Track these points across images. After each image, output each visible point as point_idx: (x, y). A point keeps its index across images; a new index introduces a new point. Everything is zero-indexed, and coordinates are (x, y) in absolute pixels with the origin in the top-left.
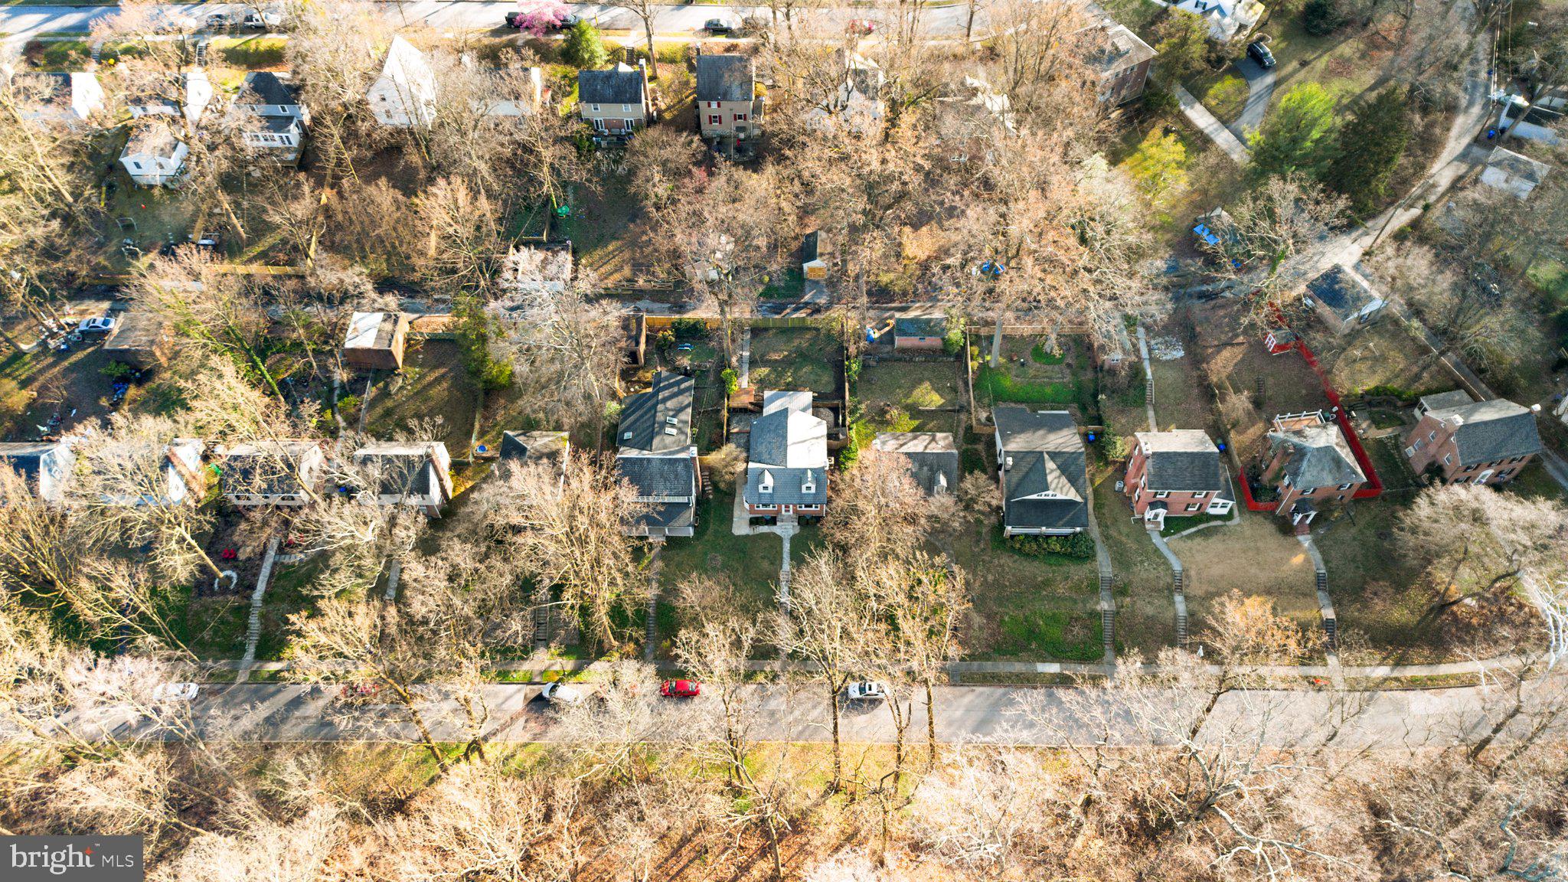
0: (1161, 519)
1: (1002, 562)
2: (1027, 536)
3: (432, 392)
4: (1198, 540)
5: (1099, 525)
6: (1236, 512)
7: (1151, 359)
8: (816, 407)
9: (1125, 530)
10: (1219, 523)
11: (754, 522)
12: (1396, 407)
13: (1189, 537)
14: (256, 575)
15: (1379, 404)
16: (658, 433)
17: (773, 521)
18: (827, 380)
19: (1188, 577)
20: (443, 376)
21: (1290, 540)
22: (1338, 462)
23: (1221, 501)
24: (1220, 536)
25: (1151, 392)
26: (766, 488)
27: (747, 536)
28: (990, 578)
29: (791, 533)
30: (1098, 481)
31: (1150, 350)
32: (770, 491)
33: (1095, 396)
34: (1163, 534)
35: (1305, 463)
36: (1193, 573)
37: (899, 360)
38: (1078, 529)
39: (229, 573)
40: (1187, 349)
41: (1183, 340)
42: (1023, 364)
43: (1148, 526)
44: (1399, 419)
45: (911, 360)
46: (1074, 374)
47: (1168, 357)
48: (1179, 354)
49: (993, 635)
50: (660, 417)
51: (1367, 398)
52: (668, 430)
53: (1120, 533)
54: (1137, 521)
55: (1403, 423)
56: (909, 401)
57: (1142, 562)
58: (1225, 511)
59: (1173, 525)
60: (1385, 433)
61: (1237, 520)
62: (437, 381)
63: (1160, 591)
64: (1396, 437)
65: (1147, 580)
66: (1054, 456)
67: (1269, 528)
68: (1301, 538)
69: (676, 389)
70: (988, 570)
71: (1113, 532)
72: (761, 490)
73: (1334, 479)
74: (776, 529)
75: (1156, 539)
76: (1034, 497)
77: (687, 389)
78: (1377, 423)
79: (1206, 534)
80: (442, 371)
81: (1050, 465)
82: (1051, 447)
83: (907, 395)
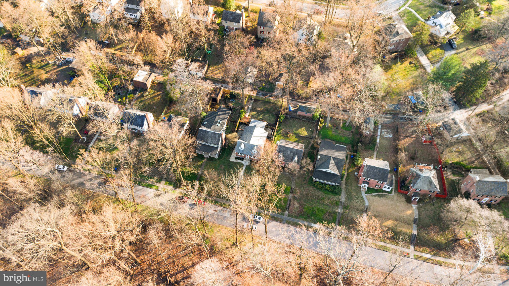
0: (366, 187)
1: (310, 188)
2: (320, 182)
3: (156, 98)
4: (377, 197)
5: (346, 185)
6: (393, 192)
7: (380, 136)
8: (266, 128)
9: (353, 188)
10: (386, 194)
11: (237, 158)
12: (462, 170)
13: (374, 196)
14: (91, 140)
15: (457, 168)
16: (214, 124)
17: (242, 159)
18: (273, 120)
19: (370, 208)
20: (160, 94)
21: (409, 205)
22: (431, 183)
23: (388, 187)
24: (385, 198)
25: (377, 147)
26: (241, 148)
27: (234, 162)
28: (304, 193)
29: (247, 164)
30: (350, 171)
31: (381, 133)
32: (243, 149)
33: (357, 143)
34: (366, 193)
35: (419, 180)
36: (372, 207)
37: (298, 118)
38: (337, 184)
39: (84, 138)
40: (394, 135)
41: (394, 132)
42: (337, 128)
43: (362, 189)
44: (463, 174)
45: (301, 119)
46: (353, 135)
47: (387, 136)
48: (392, 136)
49: (300, 211)
50: (216, 120)
51: (453, 165)
52: (218, 124)
53: (352, 189)
54: (358, 186)
55: (463, 176)
56: (297, 132)
57: (356, 200)
58: (389, 190)
59: (370, 190)
60: (455, 178)
61: (393, 194)
62: (158, 95)
63: (359, 210)
64: (459, 180)
65: (356, 206)
66: (334, 159)
67: (403, 199)
68: (413, 205)
69: (224, 112)
70: (305, 190)
71: (349, 188)
72: (240, 149)
73: (428, 188)
74: (243, 162)
75: (363, 194)
76: (324, 170)
77: (228, 113)
78: (454, 174)
79: (380, 196)
80: (160, 93)
81: (332, 161)
82: (334, 156)
83: (297, 130)
